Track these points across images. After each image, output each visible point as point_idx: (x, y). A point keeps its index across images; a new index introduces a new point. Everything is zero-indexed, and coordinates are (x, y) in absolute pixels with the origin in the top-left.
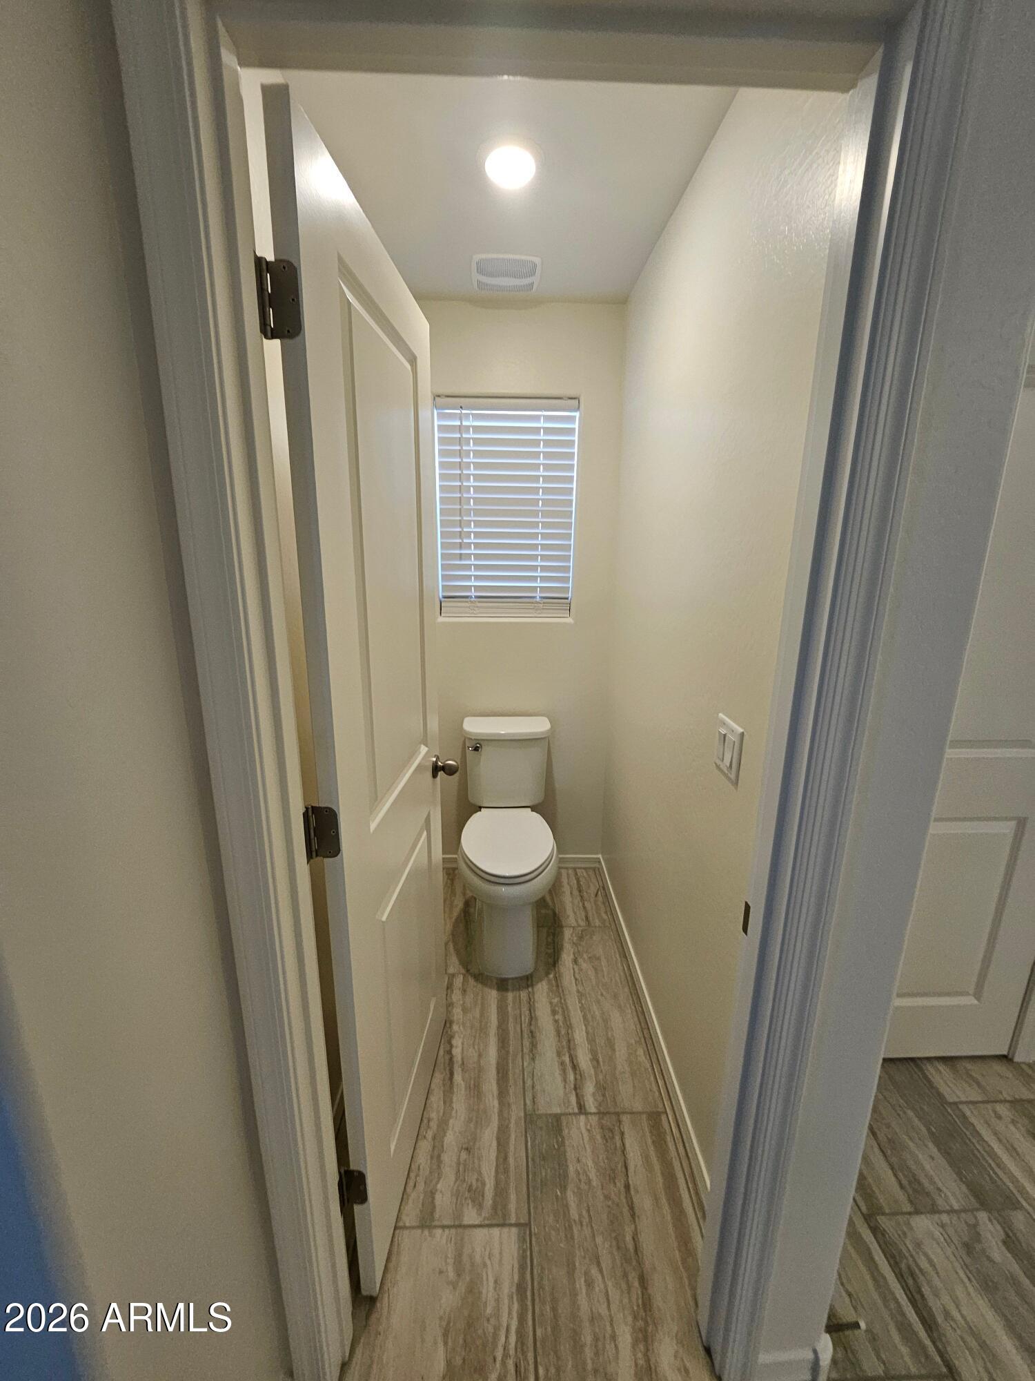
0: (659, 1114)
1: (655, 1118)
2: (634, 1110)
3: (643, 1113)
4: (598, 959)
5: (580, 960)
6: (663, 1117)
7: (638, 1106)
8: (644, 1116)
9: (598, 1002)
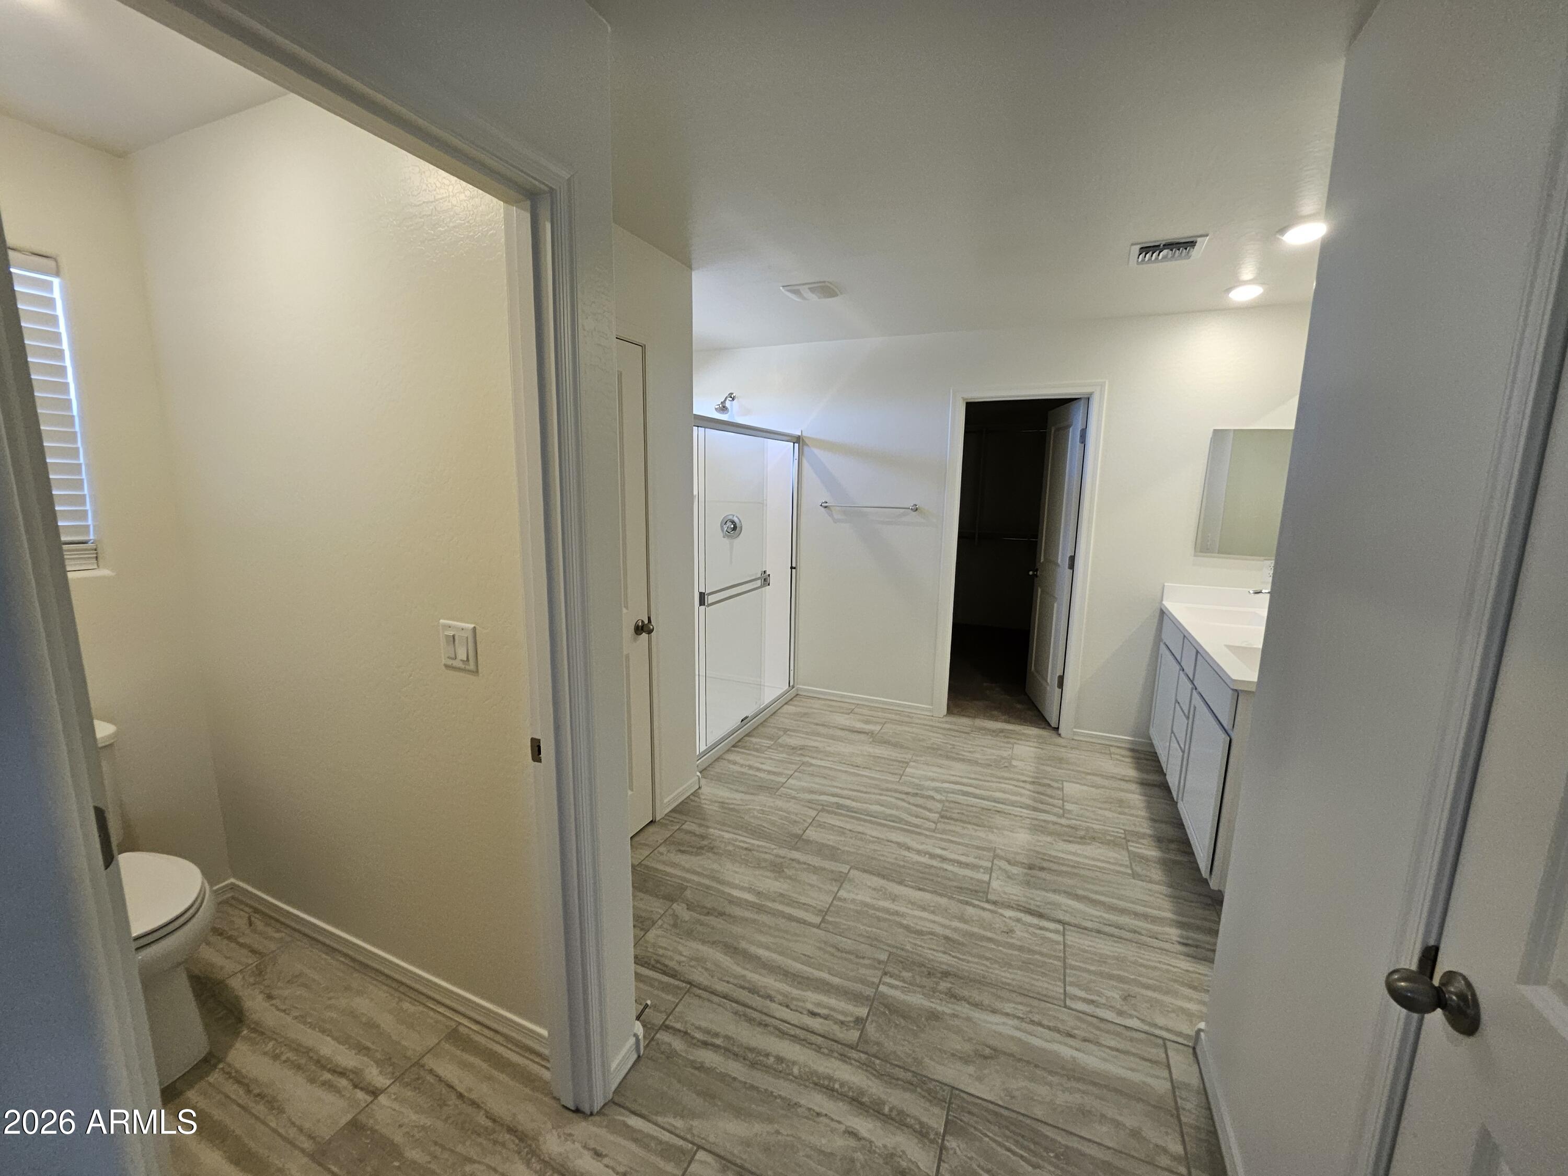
0: (455, 1030)
1: (454, 1036)
2: (430, 1047)
3: (440, 1041)
4: (300, 975)
5: (275, 992)
6: (461, 1029)
7: (432, 1041)
8: (443, 1043)
9: (329, 1007)
